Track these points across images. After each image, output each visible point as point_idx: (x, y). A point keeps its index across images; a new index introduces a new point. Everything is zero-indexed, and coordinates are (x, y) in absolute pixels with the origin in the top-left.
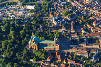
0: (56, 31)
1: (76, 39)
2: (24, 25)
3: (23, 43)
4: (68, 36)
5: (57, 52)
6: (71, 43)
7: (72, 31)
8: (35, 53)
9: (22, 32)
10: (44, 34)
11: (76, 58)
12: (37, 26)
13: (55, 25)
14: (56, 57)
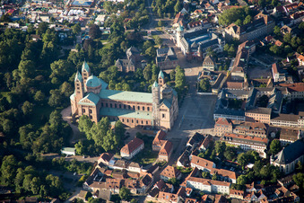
2: (73, 50)
3: (53, 98)
6: (218, 108)
8: (84, 130)
11: (221, 155)
13: (183, 53)
14: (154, 148)
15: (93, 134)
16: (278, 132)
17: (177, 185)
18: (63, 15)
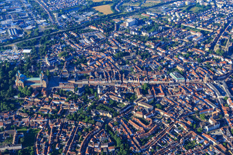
1: (66, 77)
3: (10, 82)
5: (43, 89)
7: (64, 70)
8: (20, 90)
9: (10, 72)
10: (34, 74)
11: (62, 93)
12: (28, 67)
13: (48, 65)
14: (42, 93)
15: (23, 91)
16: (77, 85)
17: (49, 103)
18: (11, 58)
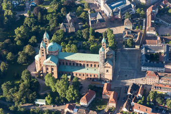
0: (106, 29)
1: (159, 52)
2: (25, 15)
3: (21, 58)
4: (137, 44)
5: (106, 84)
6: (144, 61)
7: (148, 33)
8: (50, 85)
9: (19, 31)
10: (75, 38)
11: (154, 101)
12: (58, 17)
13: (106, 15)
14: (104, 97)
